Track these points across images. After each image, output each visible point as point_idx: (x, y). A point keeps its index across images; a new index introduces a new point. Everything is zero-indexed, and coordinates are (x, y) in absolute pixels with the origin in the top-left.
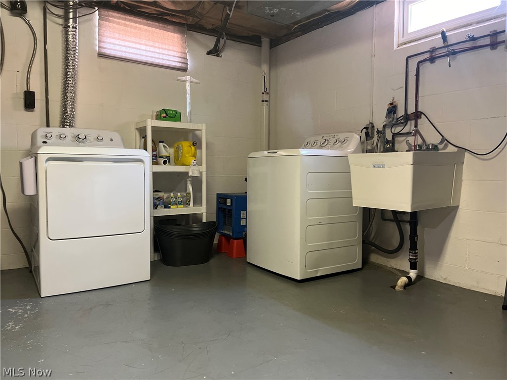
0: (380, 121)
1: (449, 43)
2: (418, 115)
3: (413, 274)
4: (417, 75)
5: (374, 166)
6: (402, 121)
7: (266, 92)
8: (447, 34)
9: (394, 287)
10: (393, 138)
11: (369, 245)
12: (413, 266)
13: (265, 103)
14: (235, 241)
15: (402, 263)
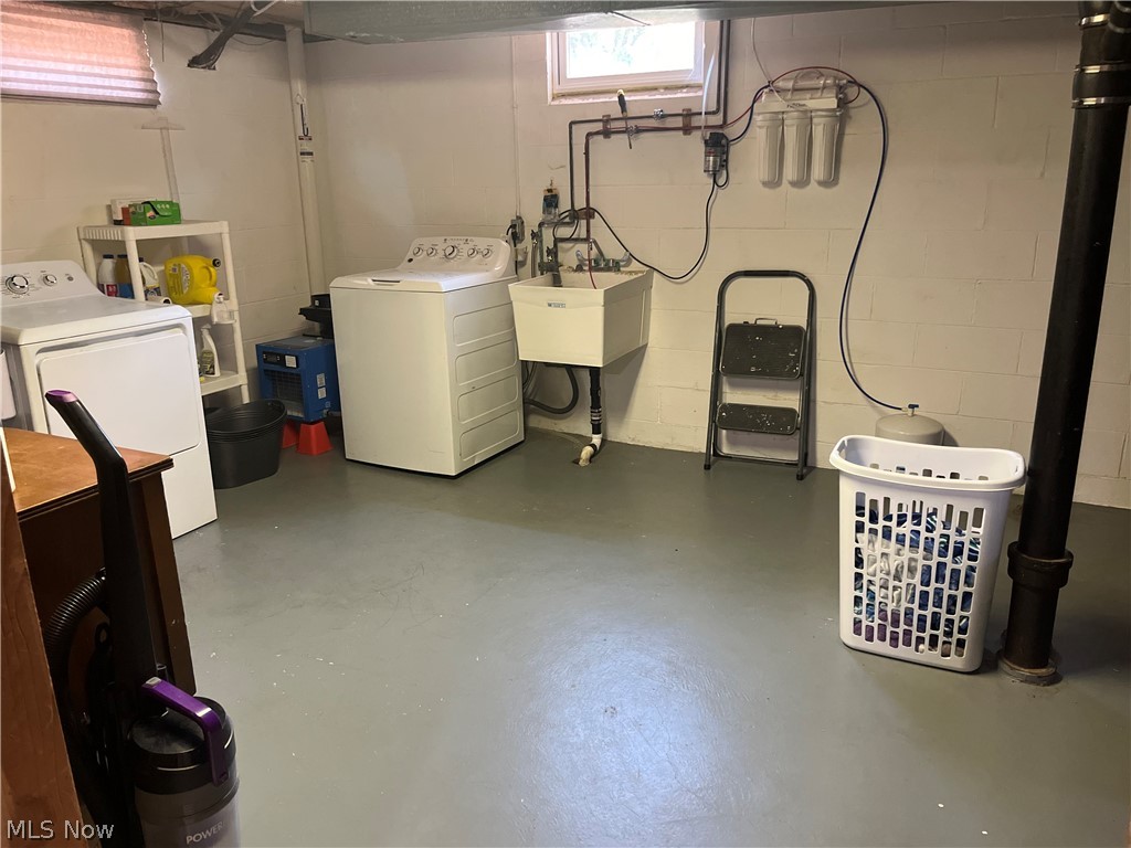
0: (533, 214)
1: (630, 115)
2: (589, 213)
3: (596, 439)
4: (587, 153)
6: (567, 220)
7: (306, 136)
8: (626, 98)
9: (576, 462)
10: (555, 245)
11: (531, 405)
12: (597, 429)
13: (308, 159)
14: (313, 427)
15: (581, 425)
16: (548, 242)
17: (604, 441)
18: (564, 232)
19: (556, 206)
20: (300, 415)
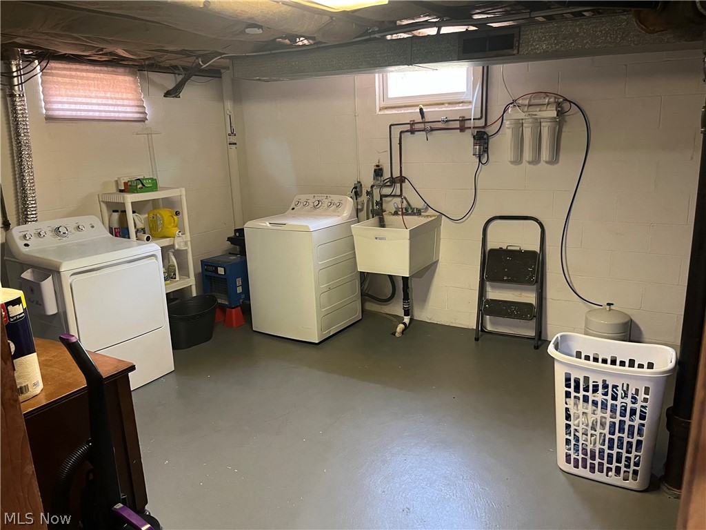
0: (368, 180)
1: (426, 121)
2: (402, 179)
3: (407, 319)
4: (400, 144)
5: (376, 238)
6: (388, 184)
7: (232, 134)
8: (424, 110)
9: (394, 334)
10: (381, 199)
11: (366, 296)
12: (407, 313)
13: (233, 146)
14: (233, 310)
15: (397, 309)
16: (377, 198)
17: (411, 320)
18: (387, 191)
19: (382, 176)
20: (227, 303)
